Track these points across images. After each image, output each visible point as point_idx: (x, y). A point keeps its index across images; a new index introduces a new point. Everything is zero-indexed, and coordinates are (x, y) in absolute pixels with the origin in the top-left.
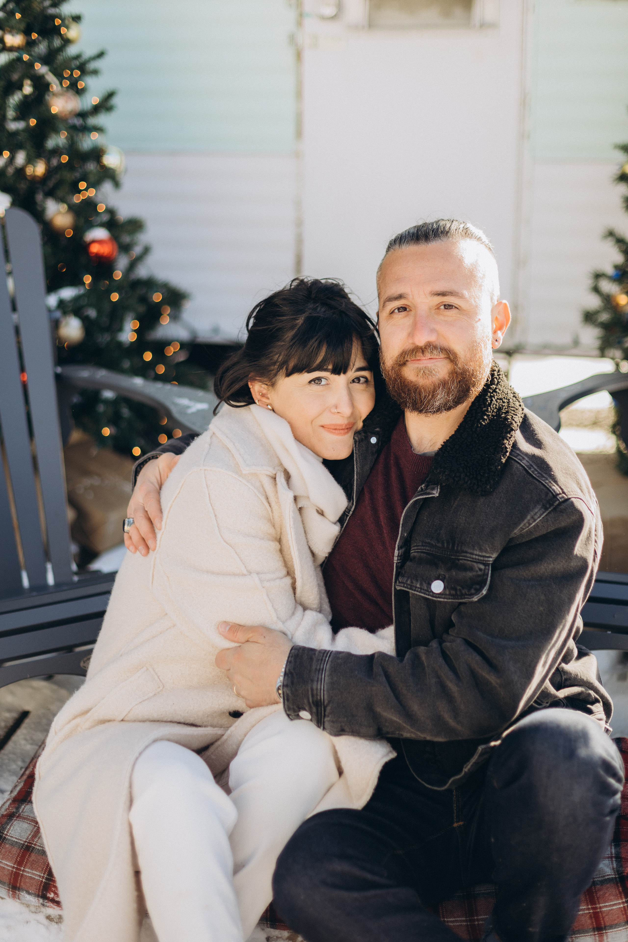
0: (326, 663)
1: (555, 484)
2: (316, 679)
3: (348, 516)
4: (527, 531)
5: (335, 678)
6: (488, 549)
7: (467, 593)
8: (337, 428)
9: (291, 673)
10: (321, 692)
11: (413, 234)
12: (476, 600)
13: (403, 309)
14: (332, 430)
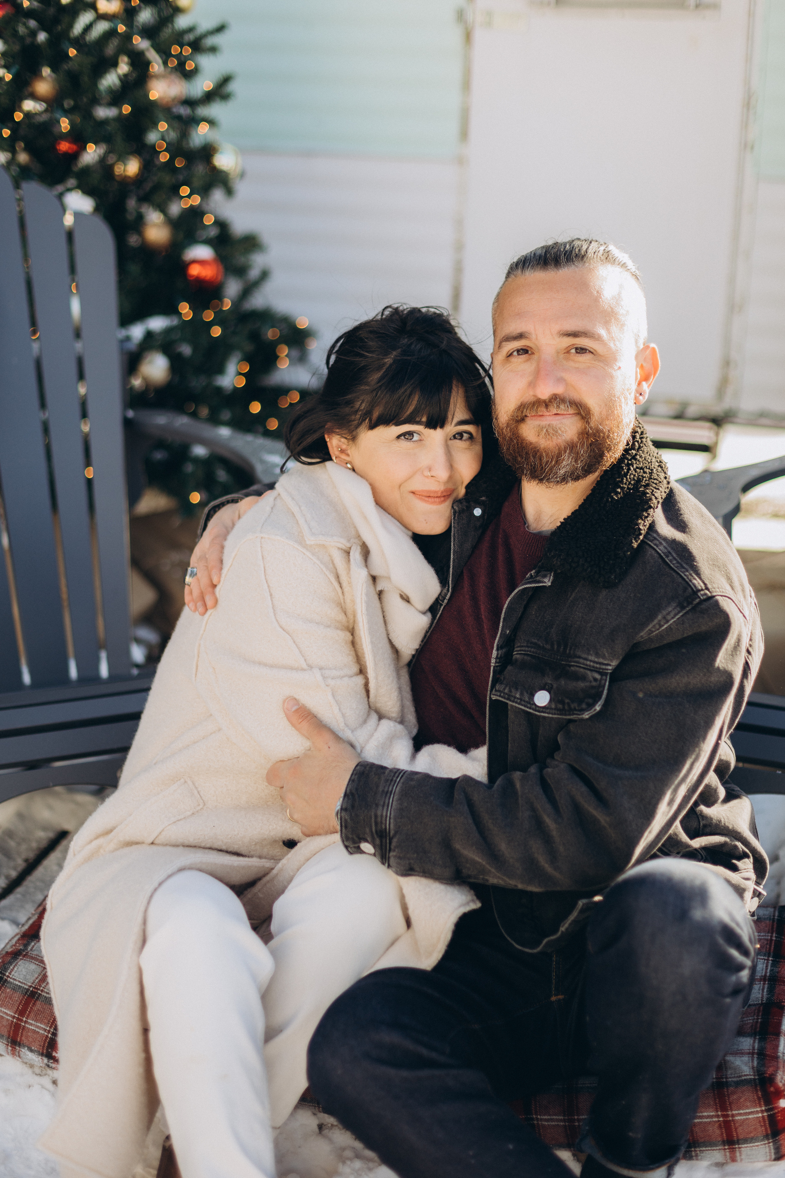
0: (396, 784)
1: (696, 578)
2: (382, 803)
3: (442, 605)
4: (657, 635)
5: (406, 804)
6: (606, 654)
7: (577, 708)
8: (431, 495)
9: (352, 794)
10: (386, 820)
11: (540, 256)
12: (587, 717)
13: (524, 351)
14: (424, 498)
